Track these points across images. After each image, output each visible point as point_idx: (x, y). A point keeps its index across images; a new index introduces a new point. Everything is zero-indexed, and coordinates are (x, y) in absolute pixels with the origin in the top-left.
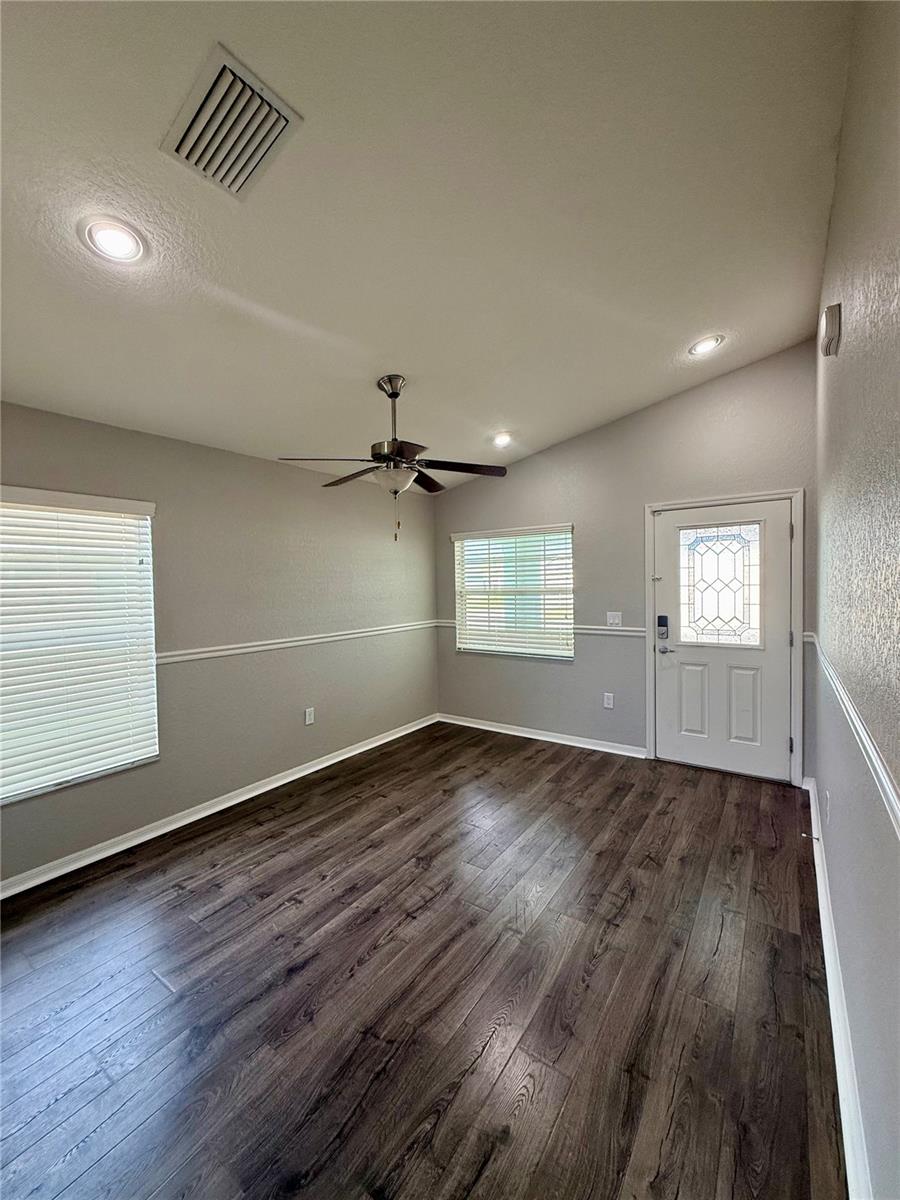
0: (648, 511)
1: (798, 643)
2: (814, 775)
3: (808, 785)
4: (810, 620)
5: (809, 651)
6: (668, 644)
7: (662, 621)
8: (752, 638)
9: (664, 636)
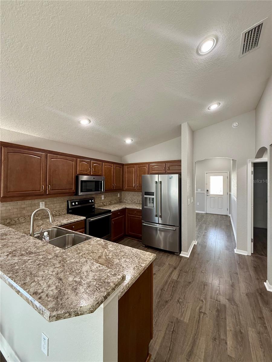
0: (205, 173)
1: (228, 194)
2: (231, 214)
3: (230, 215)
4: (230, 191)
5: (230, 195)
6: (208, 194)
7: (208, 191)
8: (222, 193)
9: (208, 193)
